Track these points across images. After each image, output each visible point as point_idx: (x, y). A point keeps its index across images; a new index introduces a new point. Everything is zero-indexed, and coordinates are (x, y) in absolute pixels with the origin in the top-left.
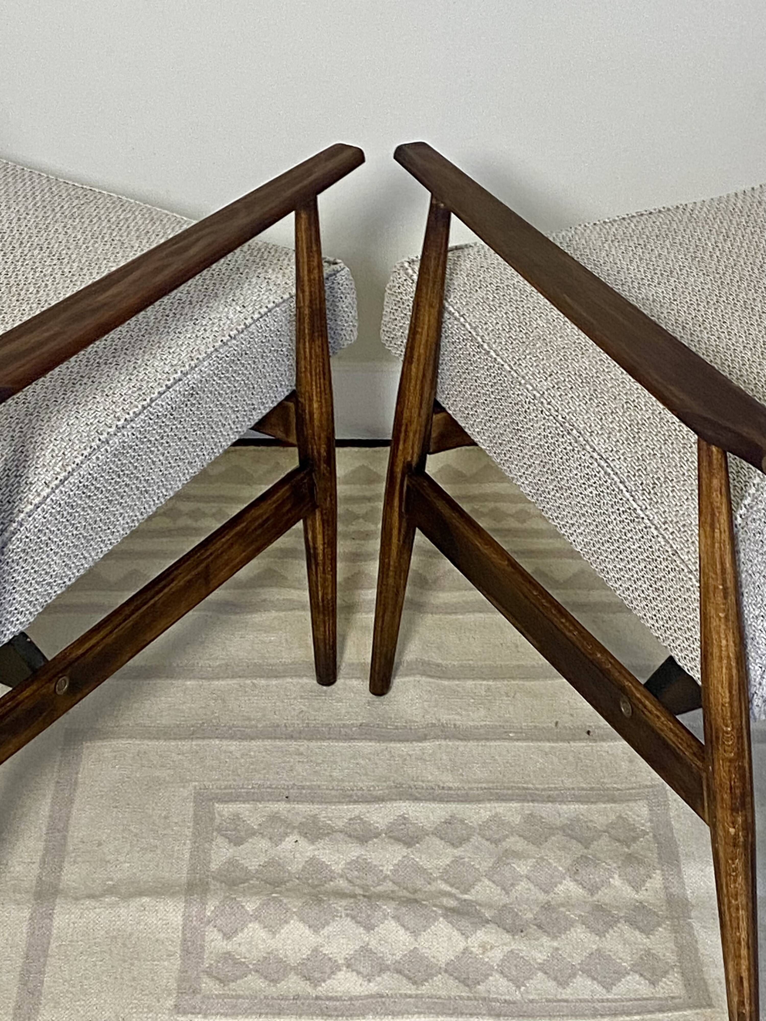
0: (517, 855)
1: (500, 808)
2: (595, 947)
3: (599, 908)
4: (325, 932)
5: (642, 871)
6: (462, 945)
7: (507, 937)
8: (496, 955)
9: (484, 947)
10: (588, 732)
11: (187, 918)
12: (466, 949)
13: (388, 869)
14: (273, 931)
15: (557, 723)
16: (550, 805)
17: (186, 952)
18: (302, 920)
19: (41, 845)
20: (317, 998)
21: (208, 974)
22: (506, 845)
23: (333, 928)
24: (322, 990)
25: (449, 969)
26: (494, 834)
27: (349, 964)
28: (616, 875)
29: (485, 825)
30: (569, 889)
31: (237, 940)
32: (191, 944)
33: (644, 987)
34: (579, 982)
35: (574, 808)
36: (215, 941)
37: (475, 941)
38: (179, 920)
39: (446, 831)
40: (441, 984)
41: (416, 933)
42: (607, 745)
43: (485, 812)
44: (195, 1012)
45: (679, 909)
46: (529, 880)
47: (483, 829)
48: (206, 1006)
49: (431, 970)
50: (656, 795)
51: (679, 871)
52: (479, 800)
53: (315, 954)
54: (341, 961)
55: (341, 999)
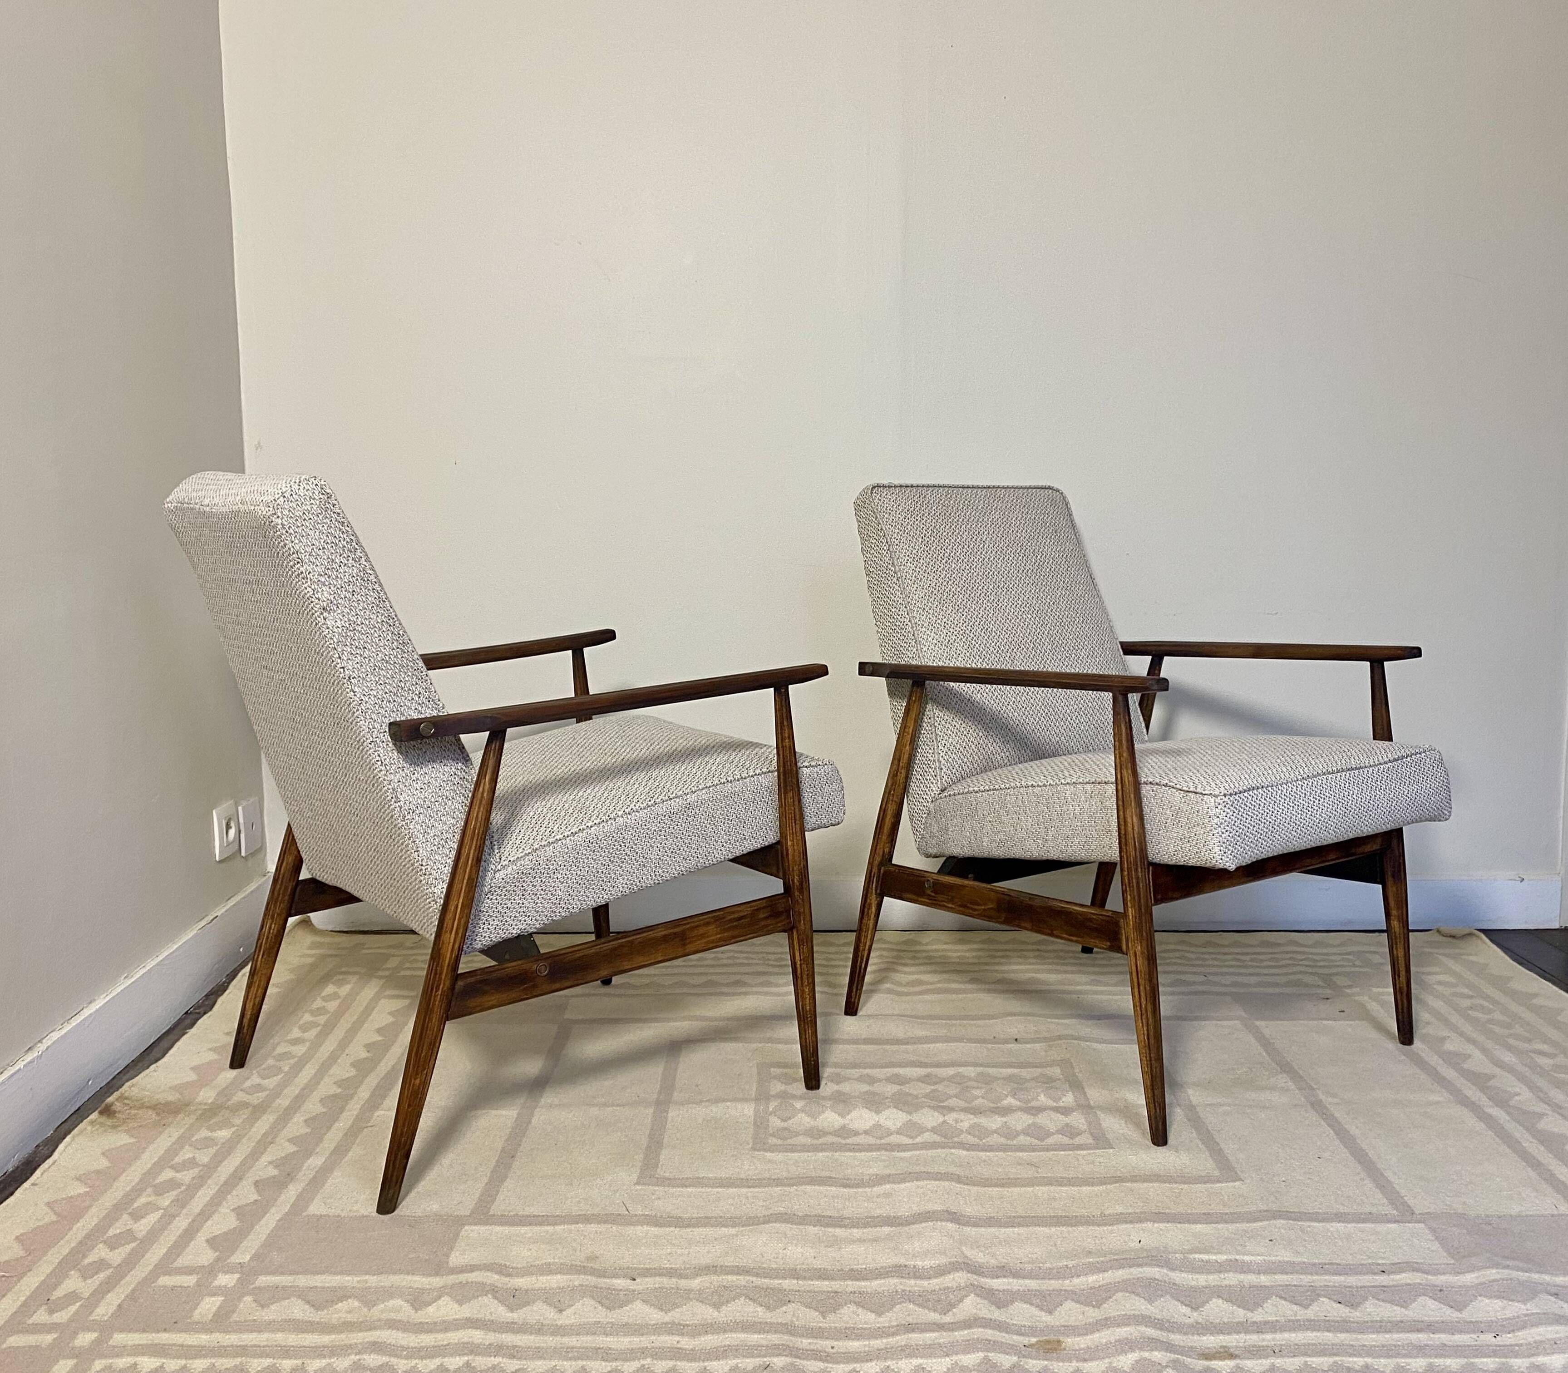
0: (975, 1089)
1: (961, 1070)
2: (1031, 1124)
3: (1030, 1108)
4: (849, 1117)
5: (1059, 1094)
6: (941, 1119)
7: (972, 1116)
8: (965, 1125)
9: (956, 1121)
10: (1016, 1041)
11: (756, 1112)
12: (944, 1122)
13: (889, 1095)
14: (814, 1116)
15: (994, 1038)
16: (994, 1070)
17: (757, 1127)
18: (833, 1111)
19: (658, 1086)
20: (846, 1145)
21: (773, 1135)
22: (966, 1085)
23: (854, 1114)
24: (849, 1141)
25: (933, 1130)
26: (958, 1080)
27: (866, 1132)
28: (1042, 1096)
29: (953, 1076)
30: (1010, 1101)
31: (790, 1122)
32: (760, 1123)
33: (1066, 1140)
34: (1022, 1137)
35: (1010, 1071)
36: (775, 1122)
37: (950, 1118)
38: (751, 1113)
39: (925, 1079)
40: (927, 1137)
41: (910, 1113)
42: (1028, 1046)
43: (951, 1071)
44: (765, 1150)
45: (1086, 1108)
46: (983, 1098)
47: (950, 1079)
48: (772, 1149)
49: (922, 1130)
50: (1065, 1064)
51: (1085, 1093)
52: (946, 1067)
53: (844, 1127)
54: (861, 1131)
55: (862, 1145)
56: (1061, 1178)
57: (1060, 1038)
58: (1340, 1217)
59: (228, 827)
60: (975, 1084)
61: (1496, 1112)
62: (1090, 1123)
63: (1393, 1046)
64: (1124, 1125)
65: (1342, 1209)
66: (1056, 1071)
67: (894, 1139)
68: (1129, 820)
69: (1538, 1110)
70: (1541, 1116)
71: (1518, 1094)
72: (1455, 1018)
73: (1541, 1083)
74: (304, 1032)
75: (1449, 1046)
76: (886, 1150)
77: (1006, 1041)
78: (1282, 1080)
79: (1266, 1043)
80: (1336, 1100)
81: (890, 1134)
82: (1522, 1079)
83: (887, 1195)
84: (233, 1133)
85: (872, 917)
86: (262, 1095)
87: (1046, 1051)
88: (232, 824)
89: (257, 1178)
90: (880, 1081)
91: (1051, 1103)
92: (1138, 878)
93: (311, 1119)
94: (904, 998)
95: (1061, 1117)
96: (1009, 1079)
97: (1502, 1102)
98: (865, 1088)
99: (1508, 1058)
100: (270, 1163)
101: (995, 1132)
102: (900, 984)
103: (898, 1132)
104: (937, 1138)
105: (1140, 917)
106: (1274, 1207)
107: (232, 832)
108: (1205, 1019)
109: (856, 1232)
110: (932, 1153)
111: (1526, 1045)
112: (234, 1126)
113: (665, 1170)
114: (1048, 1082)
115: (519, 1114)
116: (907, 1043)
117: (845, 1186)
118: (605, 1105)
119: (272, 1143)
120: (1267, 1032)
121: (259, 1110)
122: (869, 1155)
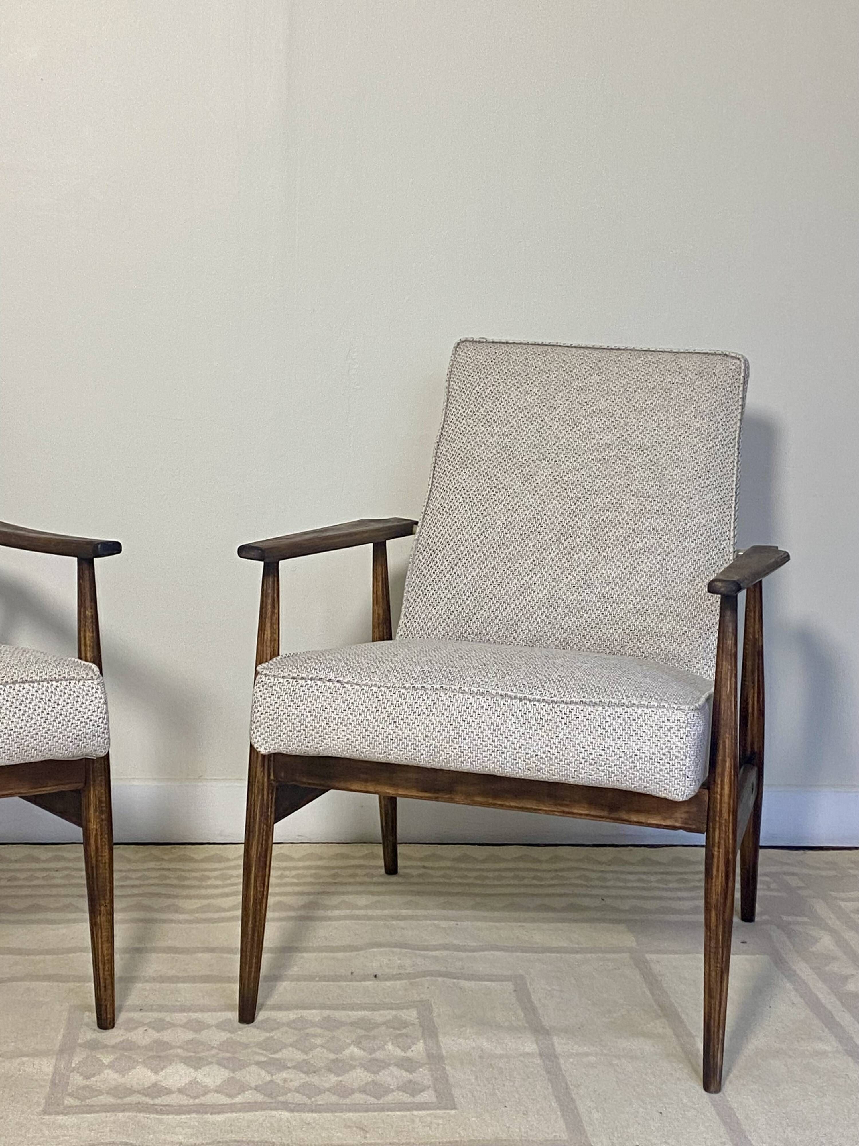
0: (315, 1036)
1: (305, 1013)
2: (370, 1079)
3: (375, 1061)
4: (162, 1073)
5: (409, 1041)
6: (269, 1078)
7: (304, 1075)
8: (295, 1083)
9: (285, 1080)
10: (375, 976)
11: (56, 1068)
12: (272, 1080)
13: (215, 1043)
14: (123, 1072)
15: (352, 973)
16: (343, 1012)
17: (53, 1084)
18: (146, 1066)
20: (153, 1105)
21: (70, 1095)
22: (307, 1031)
23: (169, 1070)
24: (157, 1101)
25: (256, 1088)
26: (298, 1026)
27: (180, 1091)
28: (390, 1044)
30: (354, 1052)
31: (94, 1079)
32: (58, 1081)
33: (405, 1098)
34: (357, 1096)
35: (361, 1014)
36: (77, 1080)
37: (279, 1077)
38: (51, 1069)
40: (248, 1096)
41: (233, 1069)
42: (388, 983)
43: (292, 1015)
44: (58, 1112)
45: (436, 1060)
46: (323, 1048)
48: (67, 1111)
49: (243, 1088)
50: (424, 1005)
51: (438, 1041)
52: (288, 1009)
53: (155, 1085)
54: (174, 1089)
55: (172, 1106)
57: (425, 974)
60: (319, 1031)
62: (436, 1077)
64: (473, 1080)
66: (411, 1015)
67: (212, 1099)
76: (198, 1112)
77: (365, 978)
78: (660, 1024)
79: (651, 979)
81: (206, 1091)
87: (406, 990)
90: (209, 1027)
91: (398, 1054)
95: (405, 1072)
96: (358, 1024)
98: (190, 1035)
101: (329, 1090)
103: (218, 1090)
104: (260, 1098)
110: (249, 1116)
114: (401, 1027)
120: (655, 967)
122: (178, 1117)
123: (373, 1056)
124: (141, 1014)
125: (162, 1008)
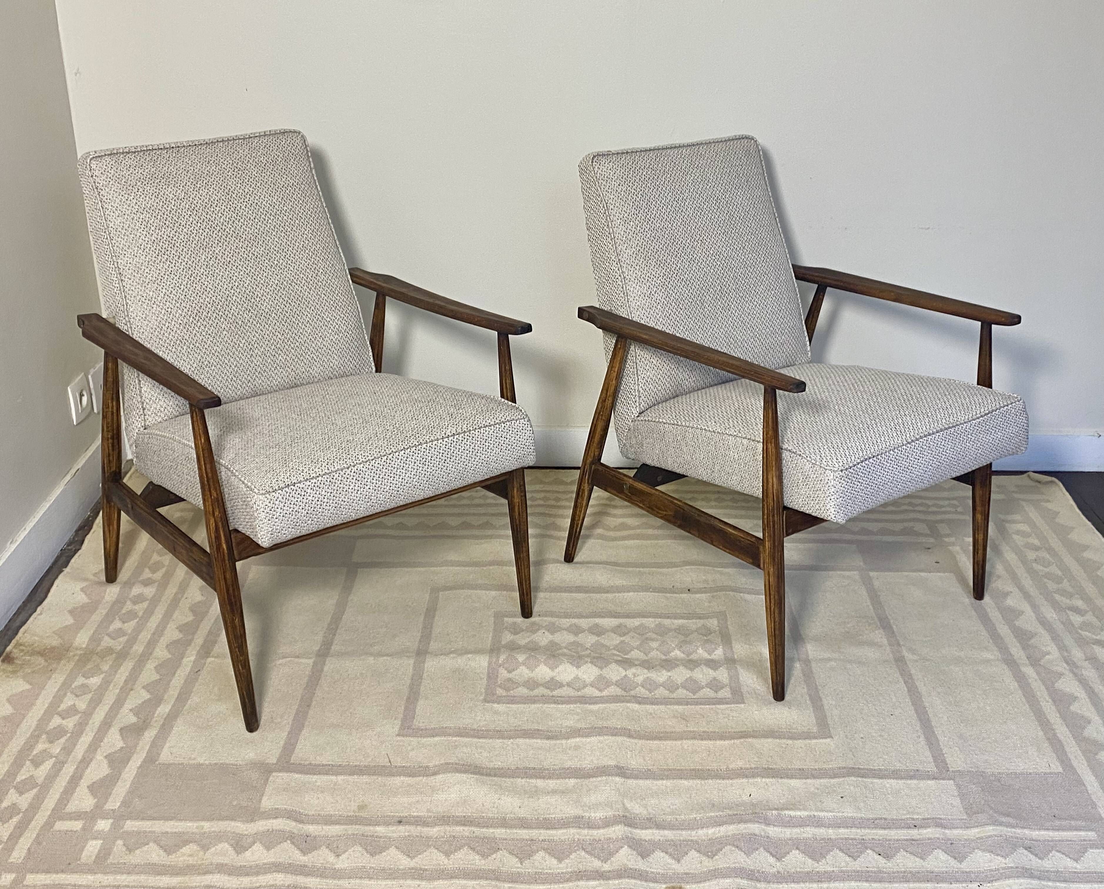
0: (653, 640)
1: (644, 621)
2: (688, 675)
3: (691, 661)
4: (557, 670)
5: (713, 646)
6: (624, 674)
7: (646, 671)
8: (640, 679)
9: (634, 675)
10: (689, 589)
11: (490, 664)
12: (626, 675)
13: (588, 645)
14: (531, 669)
15: (673, 587)
16: (669, 620)
17: (489, 677)
18: (545, 665)
19: (419, 634)
20: (553, 696)
21: (500, 687)
22: (646, 635)
23: (561, 668)
24: (555, 693)
25: (617, 684)
26: (641, 631)
27: (568, 685)
28: (701, 647)
29: (636, 628)
30: (677, 653)
31: (514, 673)
32: (492, 676)
33: (712, 693)
34: (680, 690)
35: (681, 622)
36: (503, 674)
37: (630, 672)
38: (486, 664)
39: (618, 630)
40: (613, 690)
41: (601, 668)
42: (698, 596)
43: (636, 622)
44: (493, 702)
45: (730, 662)
46: (657, 650)
47: (635, 629)
48: (499, 699)
49: (608, 684)
50: (722, 616)
51: (731, 647)
52: (634, 617)
53: (552, 679)
54: (565, 683)
55: (564, 697)
56: (704, 732)
57: (722, 588)
58: (896, 775)
59: (81, 396)
60: (654, 636)
61: (1029, 671)
62: (731, 678)
63: (967, 599)
64: (755, 679)
65: (898, 766)
66: (714, 623)
67: (589, 691)
68: (770, 480)
69: (1060, 669)
70: (1061, 675)
71: (1048, 653)
72: (1021, 572)
73: (1069, 641)
74: (153, 573)
75: (1010, 602)
76: (581, 703)
77: (682, 591)
78: (879, 636)
79: (874, 596)
80: (916, 657)
81: (585, 685)
82: (1055, 638)
83: (577, 748)
84: (103, 679)
85: (585, 498)
86: (123, 639)
87: (709, 601)
88: (84, 393)
89: (122, 725)
90: (584, 630)
91: (706, 656)
92: (774, 522)
93: (160, 665)
94: (611, 544)
95: (711, 672)
96: (679, 630)
97: (1034, 662)
98: (571, 638)
99: (1050, 614)
100: (131, 710)
101: (662, 684)
102: (609, 529)
103: (592, 685)
104: (619, 691)
105: (774, 549)
106: (850, 764)
107: (85, 399)
108: (833, 569)
109: (552, 784)
110: (613, 706)
111: (1068, 601)
112: (102, 673)
113: (419, 722)
114: (706, 633)
115: (314, 663)
116: (608, 592)
117: (548, 738)
118: (380, 654)
119: (132, 690)
120: (876, 583)
121: (122, 655)
122: (568, 706)
123: (690, 657)
124: (540, 618)
125: (552, 614)
